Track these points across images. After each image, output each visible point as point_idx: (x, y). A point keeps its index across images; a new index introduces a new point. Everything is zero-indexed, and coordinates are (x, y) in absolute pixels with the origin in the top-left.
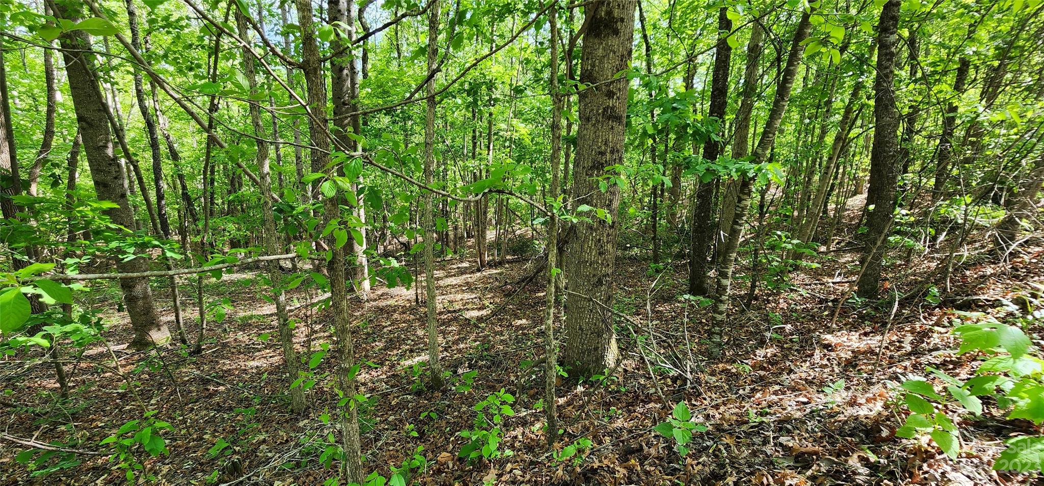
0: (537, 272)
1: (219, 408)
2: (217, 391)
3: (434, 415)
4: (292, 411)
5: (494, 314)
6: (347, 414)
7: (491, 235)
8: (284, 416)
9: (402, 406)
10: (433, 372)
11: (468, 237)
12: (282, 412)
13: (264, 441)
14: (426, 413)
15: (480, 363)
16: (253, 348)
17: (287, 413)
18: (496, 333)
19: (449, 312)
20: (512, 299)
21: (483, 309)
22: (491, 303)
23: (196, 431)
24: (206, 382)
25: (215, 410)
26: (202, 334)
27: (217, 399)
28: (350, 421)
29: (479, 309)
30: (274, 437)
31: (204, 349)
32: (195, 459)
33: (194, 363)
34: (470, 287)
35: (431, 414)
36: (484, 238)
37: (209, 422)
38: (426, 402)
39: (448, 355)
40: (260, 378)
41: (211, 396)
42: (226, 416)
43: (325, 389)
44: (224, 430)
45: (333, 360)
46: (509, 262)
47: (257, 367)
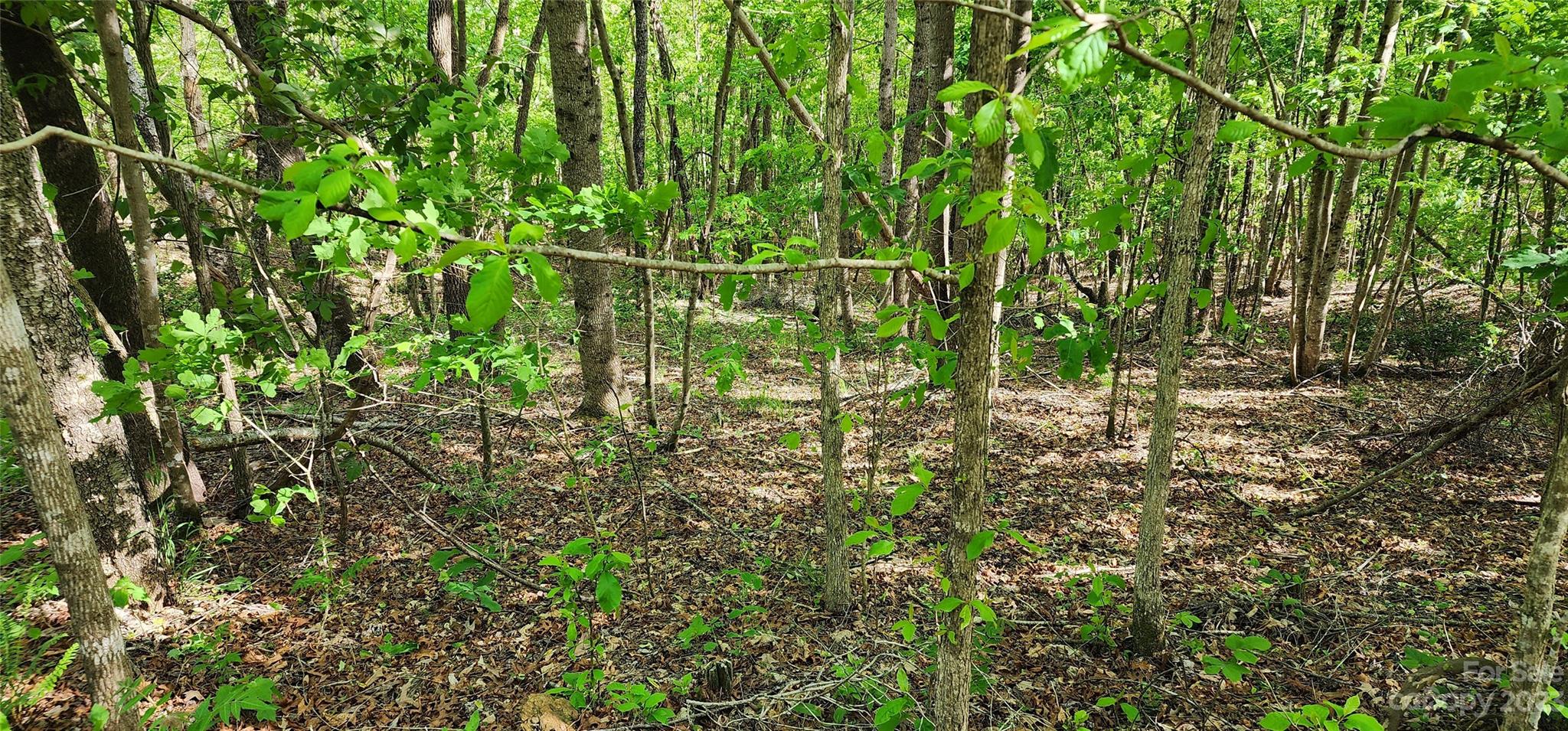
0: (1489, 415)
1: (698, 561)
2: (696, 527)
3: (1131, 712)
4: (822, 603)
5: (1326, 505)
6: (951, 636)
7: (1342, 291)
8: (808, 610)
9: (1052, 666)
10: (1140, 606)
11: (1268, 293)
12: (804, 602)
13: (770, 647)
14: (1111, 701)
15: (1272, 622)
16: (761, 462)
17: (813, 604)
18: (1325, 558)
19: (1192, 474)
20: (1390, 477)
21: (1292, 486)
22: (1317, 476)
23: (661, 591)
24: (681, 506)
25: (692, 562)
26: (682, 414)
27: (694, 543)
28: (955, 651)
29: (1281, 485)
30: (788, 644)
31: (680, 445)
32: (658, 642)
33: (664, 467)
34: (1255, 421)
35: (1124, 706)
36: (1321, 297)
37: (681, 581)
38: (1111, 674)
39: (1179, 578)
40: (768, 523)
41: (688, 533)
42: (708, 578)
43: (887, 579)
44: (704, 604)
45: (907, 523)
46: (1387, 373)
47: (765, 500)
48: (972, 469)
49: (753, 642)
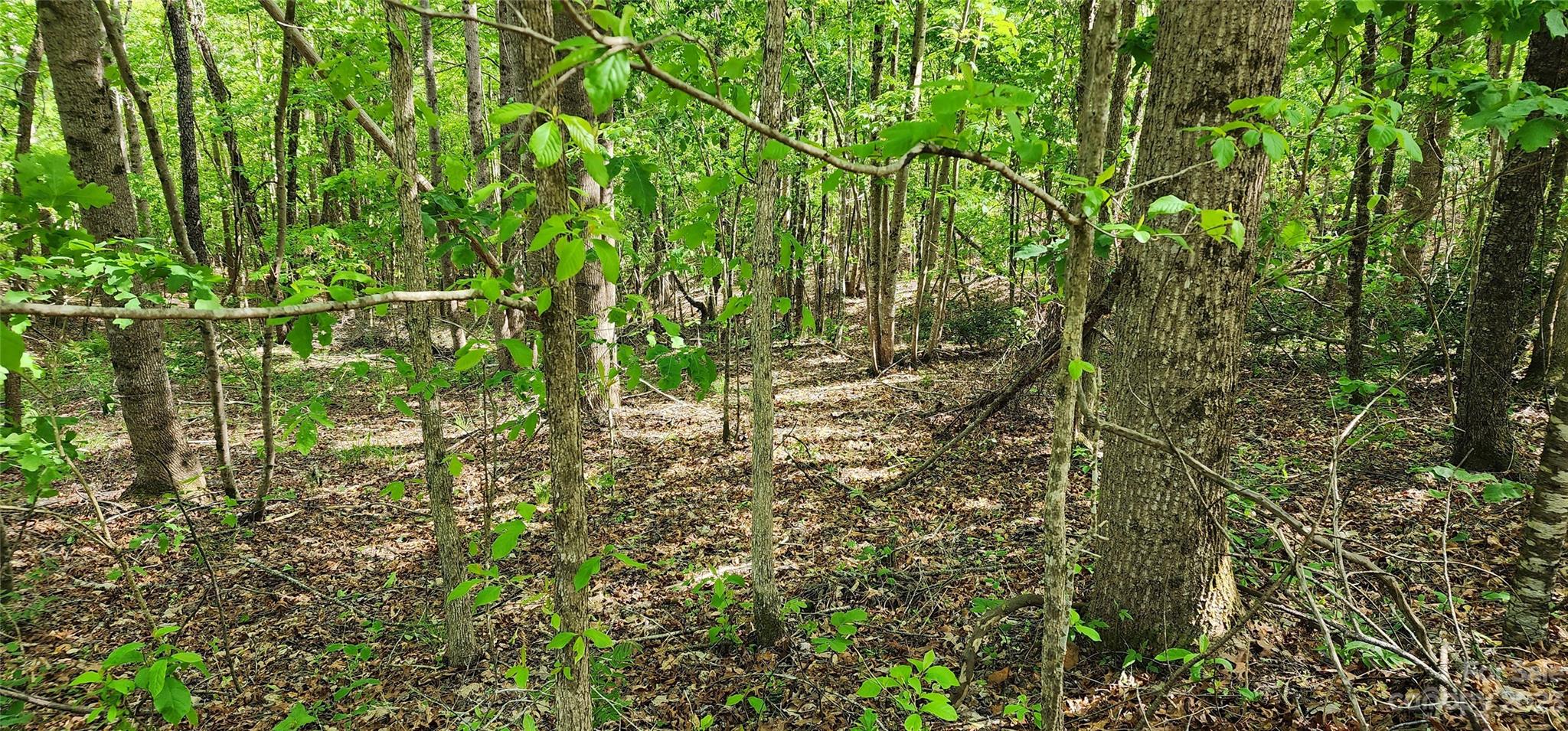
0: (1021, 384)
1: (297, 640)
2: (292, 603)
3: (758, 704)
4: (446, 661)
5: (908, 479)
6: (567, 671)
7: (905, 290)
8: (429, 670)
9: (684, 675)
10: (759, 600)
11: (849, 295)
12: (425, 662)
13: (387, 720)
14: (739, 698)
15: (871, 592)
16: (370, 518)
17: (435, 663)
18: (911, 526)
19: (799, 466)
20: (954, 446)
21: (881, 465)
22: (899, 453)
23: (251, 684)
24: (272, 582)
25: (289, 644)
26: (266, 480)
27: (292, 620)
28: (573, 687)
29: (872, 465)
30: (408, 713)
31: (269, 512)
33: (250, 540)
34: (847, 410)
35: (752, 700)
36: (889, 295)
37: (277, 668)
38: (739, 671)
39: (795, 566)
40: (381, 583)
41: (281, 612)
42: (310, 658)
43: (516, 620)
44: (305, 688)
45: (536, 557)
46: (947, 357)
47: (376, 558)
48: (572, 497)
49: (366, 719)
